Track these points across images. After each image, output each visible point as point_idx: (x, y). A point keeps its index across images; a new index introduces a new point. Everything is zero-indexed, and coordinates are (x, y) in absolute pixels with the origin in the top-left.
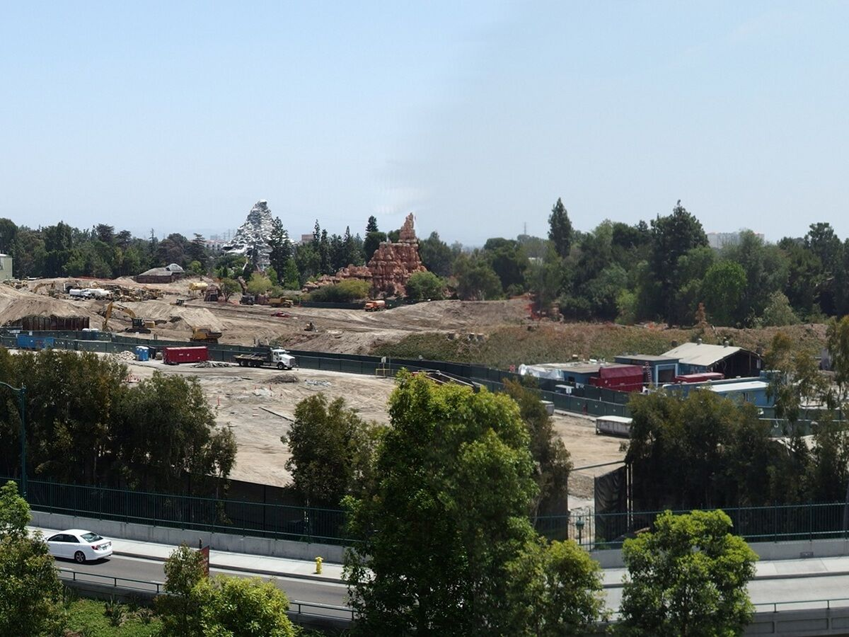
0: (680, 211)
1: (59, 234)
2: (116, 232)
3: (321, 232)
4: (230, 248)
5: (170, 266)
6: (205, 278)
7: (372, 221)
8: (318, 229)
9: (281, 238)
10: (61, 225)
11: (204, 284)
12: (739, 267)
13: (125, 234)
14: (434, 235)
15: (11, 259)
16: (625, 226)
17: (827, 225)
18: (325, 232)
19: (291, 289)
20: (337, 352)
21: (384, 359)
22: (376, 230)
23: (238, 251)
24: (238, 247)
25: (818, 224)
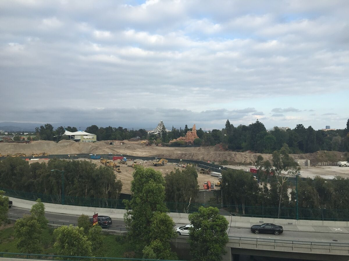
0: (258, 122)
1: (109, 129)
2: (123, 129)
3: (174, 129)
4: (154, 133)
5: (137, 137)
6: (146, 140)
7: (186, 126)
8: (173, 128)
9: (164, 130)
10: (109, 127)
11: (145, 142)
12: (274, 137)
13: (126, 129)
14: (201, 129)
15: (96, 136)
16: (245, 126)
17: (302, 125)
18: (175, 129)
19: (166, 142)
20: (171, 158)
21: (181, 160)
22: (187, 128)
23: (156, 133)
24: (155, 132)
25: (299, 125)
